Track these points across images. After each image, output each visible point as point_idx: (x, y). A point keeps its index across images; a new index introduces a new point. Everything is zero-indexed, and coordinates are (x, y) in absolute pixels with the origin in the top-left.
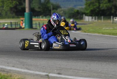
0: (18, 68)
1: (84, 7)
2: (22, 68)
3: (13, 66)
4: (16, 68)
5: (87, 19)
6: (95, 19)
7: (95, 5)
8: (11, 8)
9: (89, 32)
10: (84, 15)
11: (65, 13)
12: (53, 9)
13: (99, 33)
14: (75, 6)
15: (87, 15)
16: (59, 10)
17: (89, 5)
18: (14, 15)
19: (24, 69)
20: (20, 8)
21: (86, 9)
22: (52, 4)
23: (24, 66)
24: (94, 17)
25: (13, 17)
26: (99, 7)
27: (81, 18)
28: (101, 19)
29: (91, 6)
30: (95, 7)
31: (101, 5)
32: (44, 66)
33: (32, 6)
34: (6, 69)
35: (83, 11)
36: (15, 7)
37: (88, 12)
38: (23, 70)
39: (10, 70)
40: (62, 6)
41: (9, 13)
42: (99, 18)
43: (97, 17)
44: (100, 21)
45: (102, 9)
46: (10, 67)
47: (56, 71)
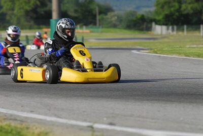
0: (39, 114)
1: (153, 9)
2: (46, 115)
3: (32, 112)
4: (36, 114)
5: (159, 30)
6: (173, 30)
7: (173, 6)
8: (27, 12)
9: (163, 52)
10: (153, 24)
11: (120, 20)
12: (100, 13)
13: (180, 54)
14: (138, 8)
15: (158, 22)
16: (110, 15)
17: (163, 7)
18: (32, 23)
19: (51, 116)
20: (42, 11)
21: (157, 13)
22: (98, 5)
23: (49, 110)
24: (170, 27)
25: (31, 28)
26: (178, 10)
27: (149, 29)
28: (183, 30)
29: (166, 7)
30: (172, 9)
31: (184, 6)
33: (64, 8)
34: (19, 116)
35: (151, 16)
36: (34, 10)
37: (160, 17)
38: (48, 118)
39: (26, 118)
40: (114, 8)
41: (23, 20)
42: (180, 29)
43: (175, 27)
44: (180, 33)
45: (185, 12)
46: (26, 113)
47: (105, 119)
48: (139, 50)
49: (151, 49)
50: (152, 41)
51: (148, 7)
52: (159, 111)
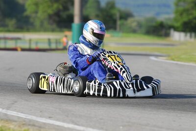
0: (58, 120)
1: (172, 16)
2: (64, 121)
3: (50, 117)
4: (54, 120)
5: (177, 36)
6: (191, 37)
7: (192, 14)
8: (50, 17)
9: (179, 59)
10: (172, 31)
11: (140, 25)
12: (121, 18)
14: (158, 14)
15: (176, 29)
16: (130, 20)
17: (181, 14)
18: (54, 26)
19: (68, 123)
20: (64, 15)
21: (176, 20)
22: (119, 11)
23: (67, 117)
24: (188, 35)
25: (53, 31)
27: (167, 35)
29: (184, 15)
30: (191, 17)
32: (101, 119)
33: (86, 13)
34: (37, 121)
35: (170, 23)
36: (57, 14)
37: (179, 24)
38: (66, 125)
39: (45, 124)
40: (135, 14)
41: (46, 24)
43: (193, 35)
46: (44, 119)
47: (121, 127)
48: (157, 56)
49: (169, 56)
50: (170, 47)
51: (168, 13)
52: (174, 121)
